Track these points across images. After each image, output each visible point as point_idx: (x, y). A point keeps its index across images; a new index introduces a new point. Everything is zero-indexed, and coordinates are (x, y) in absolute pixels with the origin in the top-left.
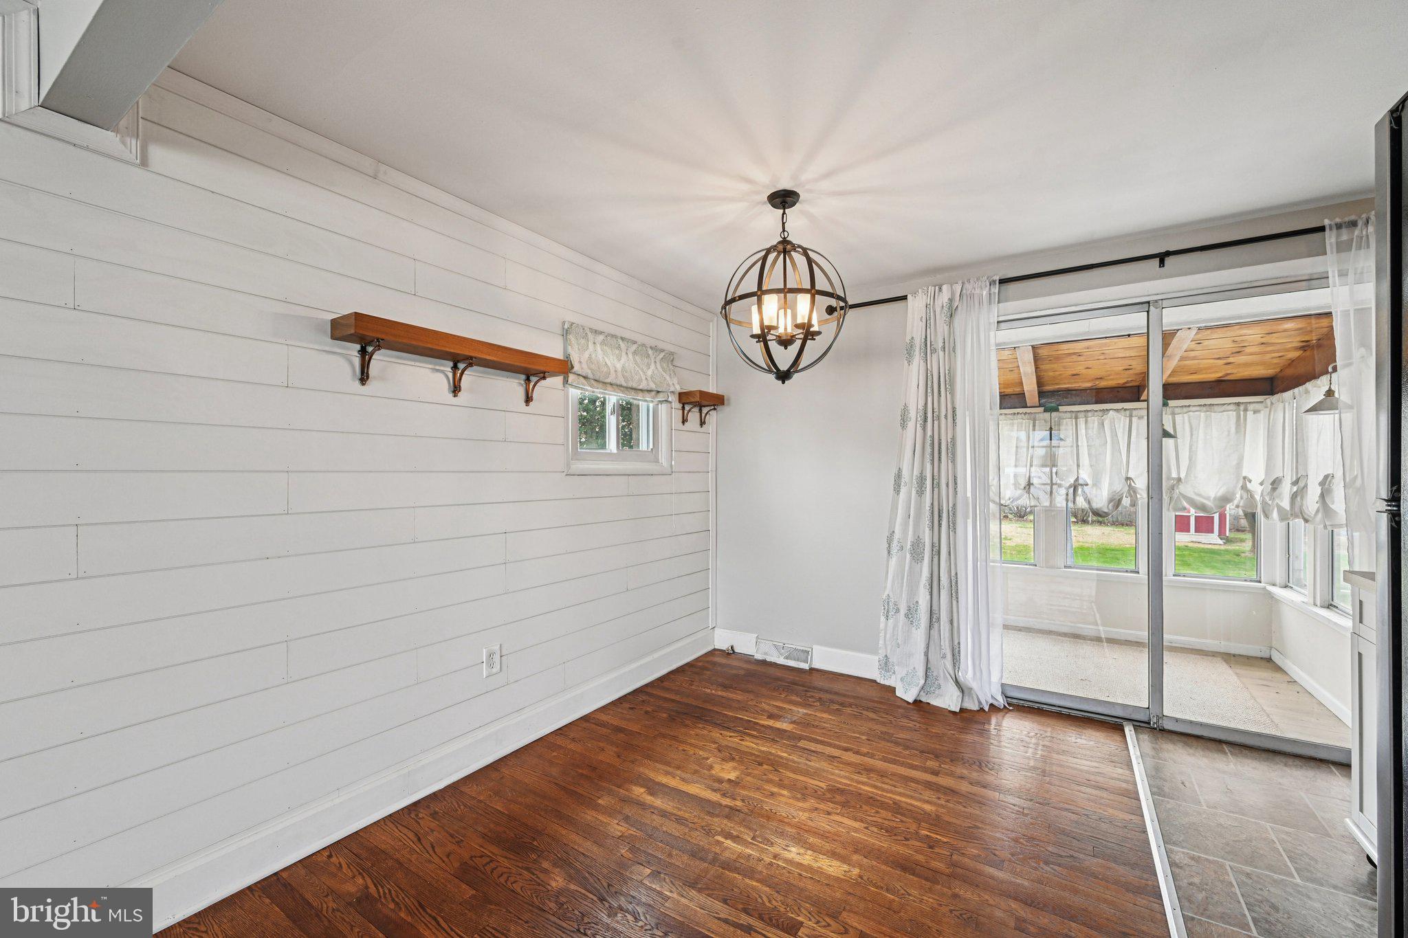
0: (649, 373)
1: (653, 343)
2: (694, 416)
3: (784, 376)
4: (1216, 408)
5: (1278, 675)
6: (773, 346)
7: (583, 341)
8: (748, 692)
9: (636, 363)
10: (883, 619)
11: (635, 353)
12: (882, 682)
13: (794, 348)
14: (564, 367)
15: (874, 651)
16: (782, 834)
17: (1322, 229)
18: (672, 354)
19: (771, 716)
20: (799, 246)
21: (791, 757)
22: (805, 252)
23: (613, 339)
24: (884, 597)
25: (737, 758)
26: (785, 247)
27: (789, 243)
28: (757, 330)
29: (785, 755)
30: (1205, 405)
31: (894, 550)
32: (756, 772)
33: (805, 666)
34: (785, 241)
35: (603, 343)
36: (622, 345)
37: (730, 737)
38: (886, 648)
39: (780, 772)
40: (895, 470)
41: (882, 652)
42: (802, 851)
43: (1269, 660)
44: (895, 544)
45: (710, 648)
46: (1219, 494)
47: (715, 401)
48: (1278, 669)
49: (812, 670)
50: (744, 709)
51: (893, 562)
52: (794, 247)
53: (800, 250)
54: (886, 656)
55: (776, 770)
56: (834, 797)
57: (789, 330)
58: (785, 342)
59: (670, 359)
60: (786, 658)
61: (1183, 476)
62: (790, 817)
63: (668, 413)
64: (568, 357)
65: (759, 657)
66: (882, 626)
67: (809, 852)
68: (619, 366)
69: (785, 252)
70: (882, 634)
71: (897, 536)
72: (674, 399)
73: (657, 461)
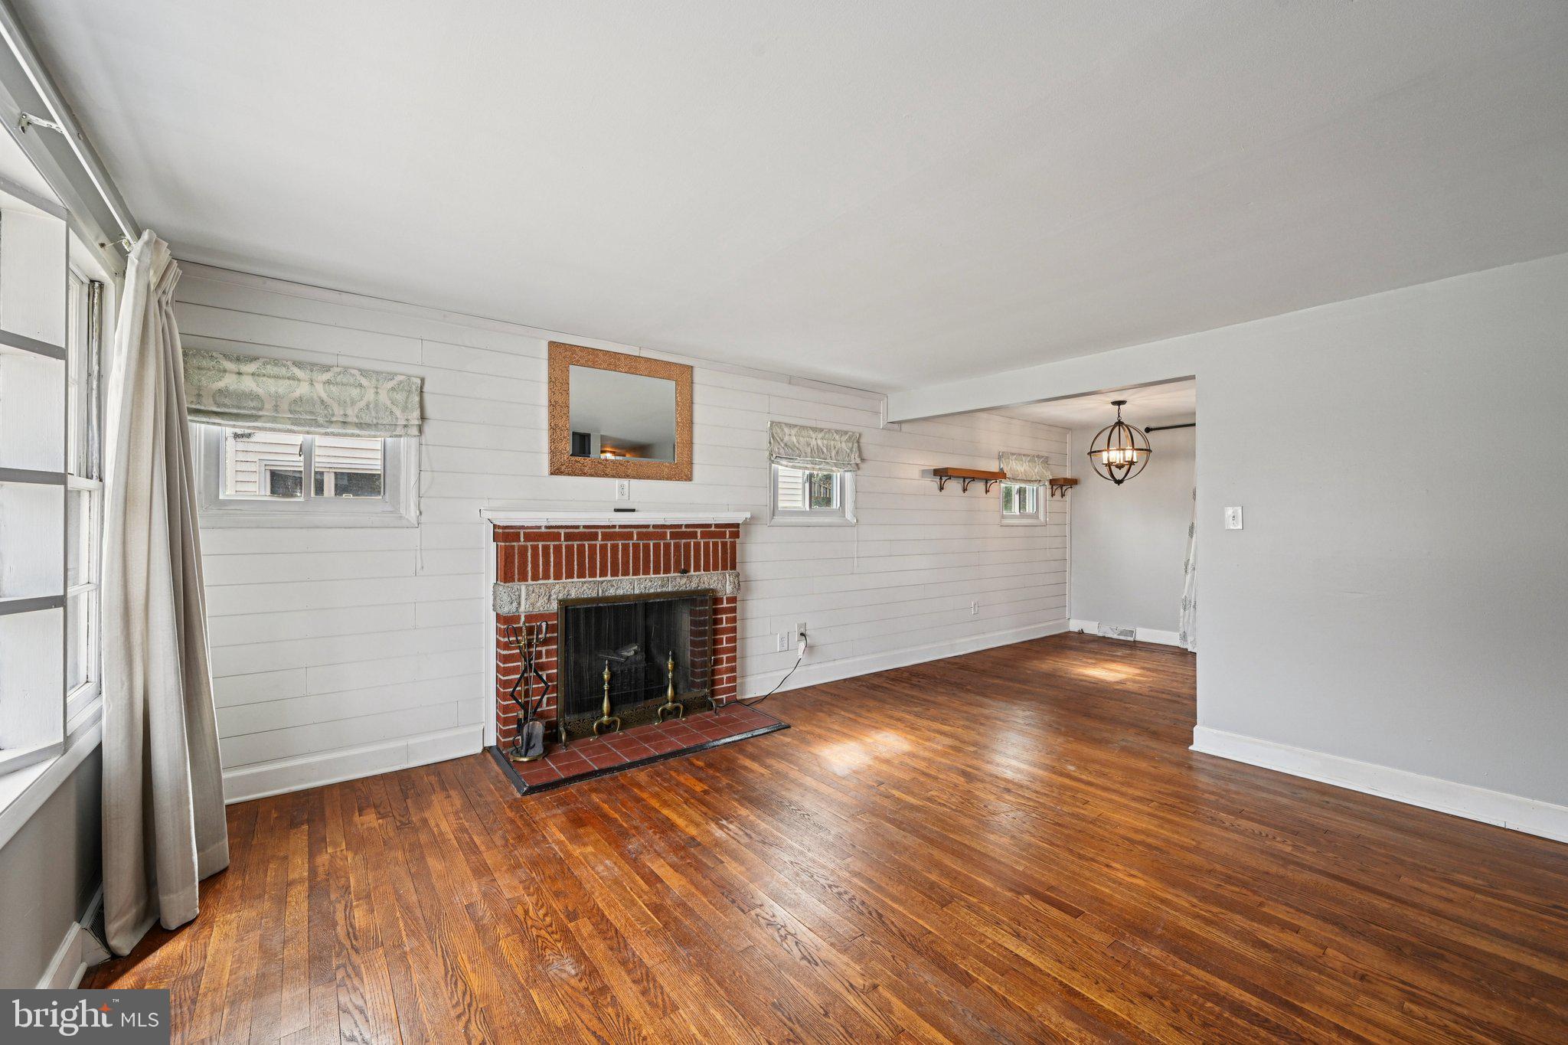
0: (1036, 470)
1: (1036, 453)
2: (1058, 493)
3: (1119, 482)
6: (1113, 468)
7: (1007, 460)
9: (1030, 467)
10: (1182, 610)
11: (1029, 461)
12: (1182, 647)
13: (1125, 470)
14: (1000, 475)
15: (1176, 629)
18: (1047, 457)
23: (1019, 456)
24: (1183, 597)
26: (1120, 423)
27: (1121, 421)
28: (1106, 462)
31: (1189, 571)
33: (1131, 639)
35: (1016, 459)
36: (1024, 458)
38: (1184, 627)
40: (1189, 524)
41: (1182, 631)
44: (1190, 567)
45: (1067, 630)
47: (1073, 482)
49: (1135, 641)
51: (1189, 577)
57: (1122, 462)
58: (1120, 467)
59: (1046, 461)
60: (1119, 635)
63: (1044, 491)
64: (1002, 469)
65: (1101, 635)
66: (1182, 614)
68: (1023, 470)
70: (1182, 619)
71: (1191, 562)
72: (1047, 483)
73: (1037, 518)
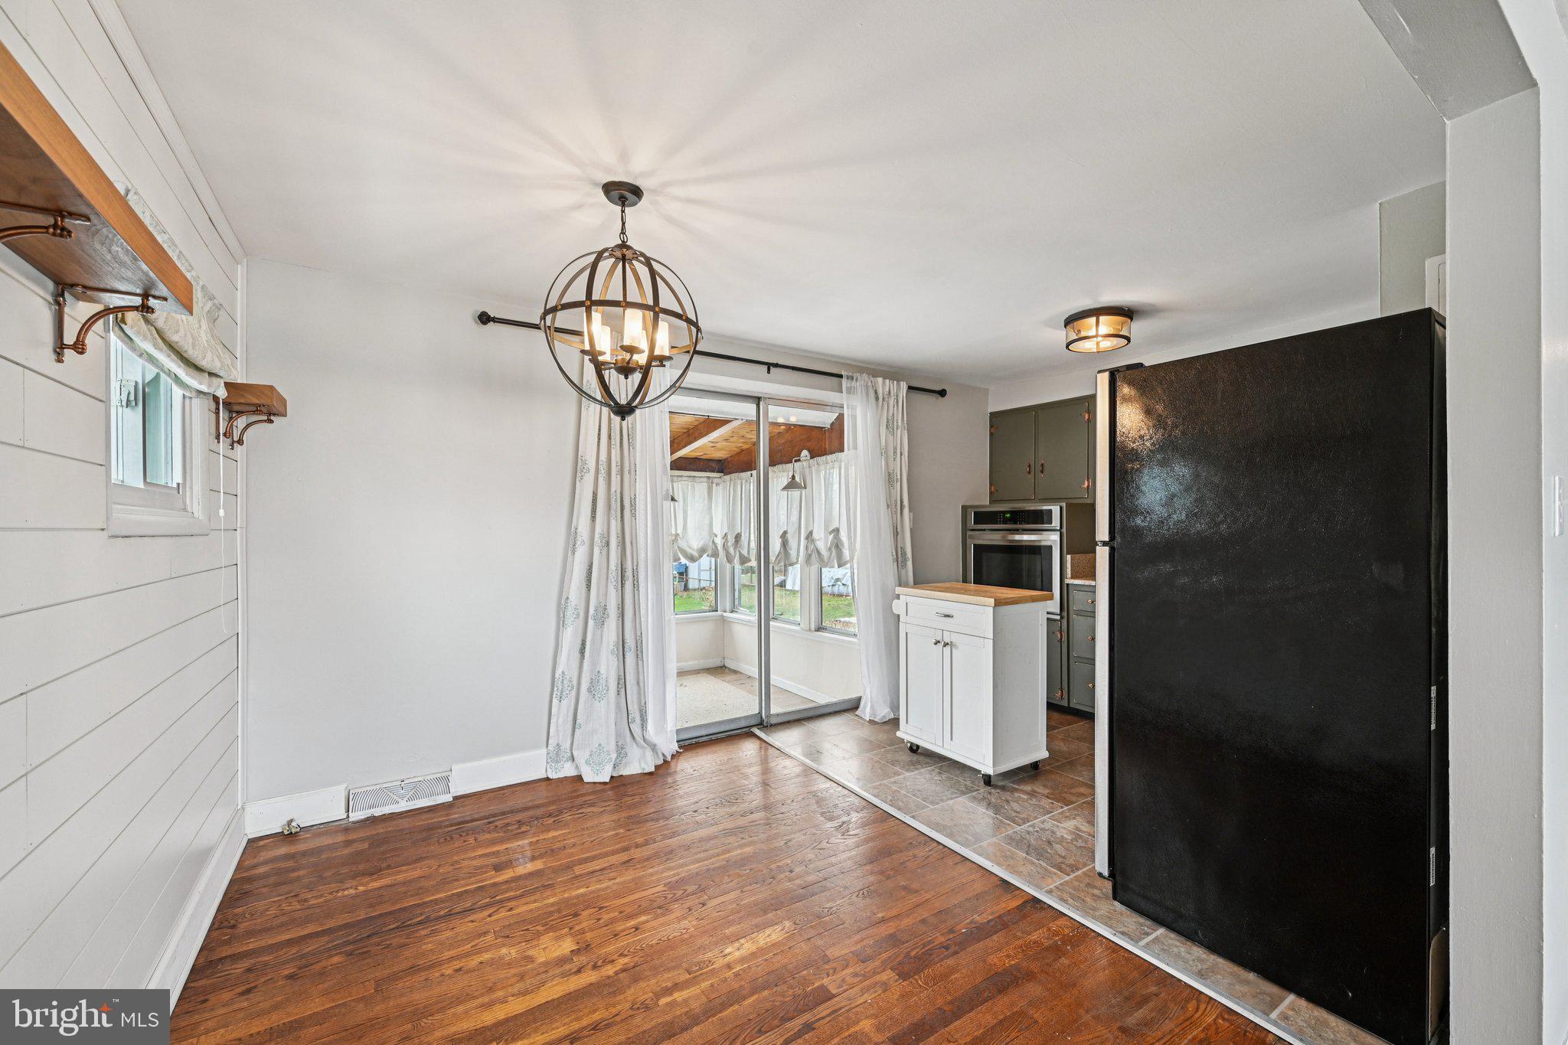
3: (624, 411)
4: (697, 479)
5: (738, 675)
8: (417, 861)
12: (559, 775)
16: (702, 948)
17: (841, 376)
19: (498, 868)
20: (642, 255)
21: (590, 889)
22: (648, 262)
25: (539, 928)
26: (624, 252)
27: (629, 248)
29: (582, 891)
30: (690, 477)
31: (570, 619)
32: (584, 924)
34: (624, 245)
37: (490, 916)
38: (558, 735)
39: (606, 907)
41: (553, 741)
42: (736, 945)
43: (724, 667)
44: (570, 612)
46: (699, 547)
48: (735, 672)
49: (456, 798)
50: (445, 882)
51: (568, 632)
52: (638, 255)
53: (642, 259)
54: (558, 744)
55: (601, 908)
56: (686, 890)
61: (679, 531)
62: (684, 931)
67: (742, 941)
69: (624, 259)
71: (573, 602)
